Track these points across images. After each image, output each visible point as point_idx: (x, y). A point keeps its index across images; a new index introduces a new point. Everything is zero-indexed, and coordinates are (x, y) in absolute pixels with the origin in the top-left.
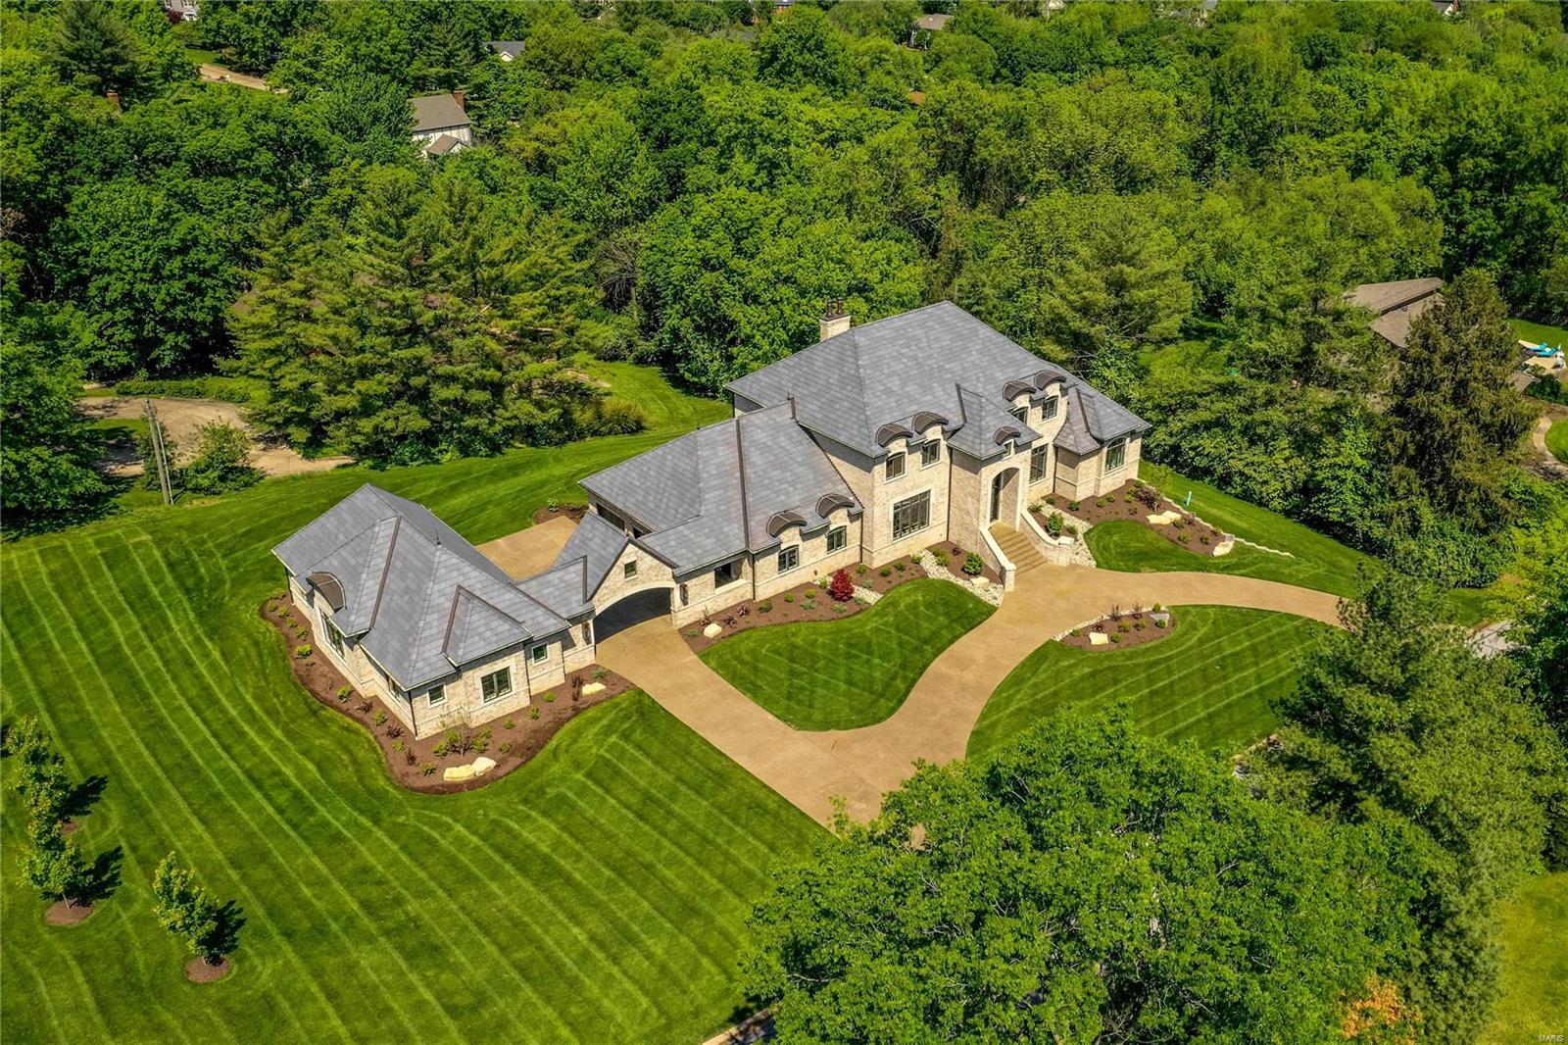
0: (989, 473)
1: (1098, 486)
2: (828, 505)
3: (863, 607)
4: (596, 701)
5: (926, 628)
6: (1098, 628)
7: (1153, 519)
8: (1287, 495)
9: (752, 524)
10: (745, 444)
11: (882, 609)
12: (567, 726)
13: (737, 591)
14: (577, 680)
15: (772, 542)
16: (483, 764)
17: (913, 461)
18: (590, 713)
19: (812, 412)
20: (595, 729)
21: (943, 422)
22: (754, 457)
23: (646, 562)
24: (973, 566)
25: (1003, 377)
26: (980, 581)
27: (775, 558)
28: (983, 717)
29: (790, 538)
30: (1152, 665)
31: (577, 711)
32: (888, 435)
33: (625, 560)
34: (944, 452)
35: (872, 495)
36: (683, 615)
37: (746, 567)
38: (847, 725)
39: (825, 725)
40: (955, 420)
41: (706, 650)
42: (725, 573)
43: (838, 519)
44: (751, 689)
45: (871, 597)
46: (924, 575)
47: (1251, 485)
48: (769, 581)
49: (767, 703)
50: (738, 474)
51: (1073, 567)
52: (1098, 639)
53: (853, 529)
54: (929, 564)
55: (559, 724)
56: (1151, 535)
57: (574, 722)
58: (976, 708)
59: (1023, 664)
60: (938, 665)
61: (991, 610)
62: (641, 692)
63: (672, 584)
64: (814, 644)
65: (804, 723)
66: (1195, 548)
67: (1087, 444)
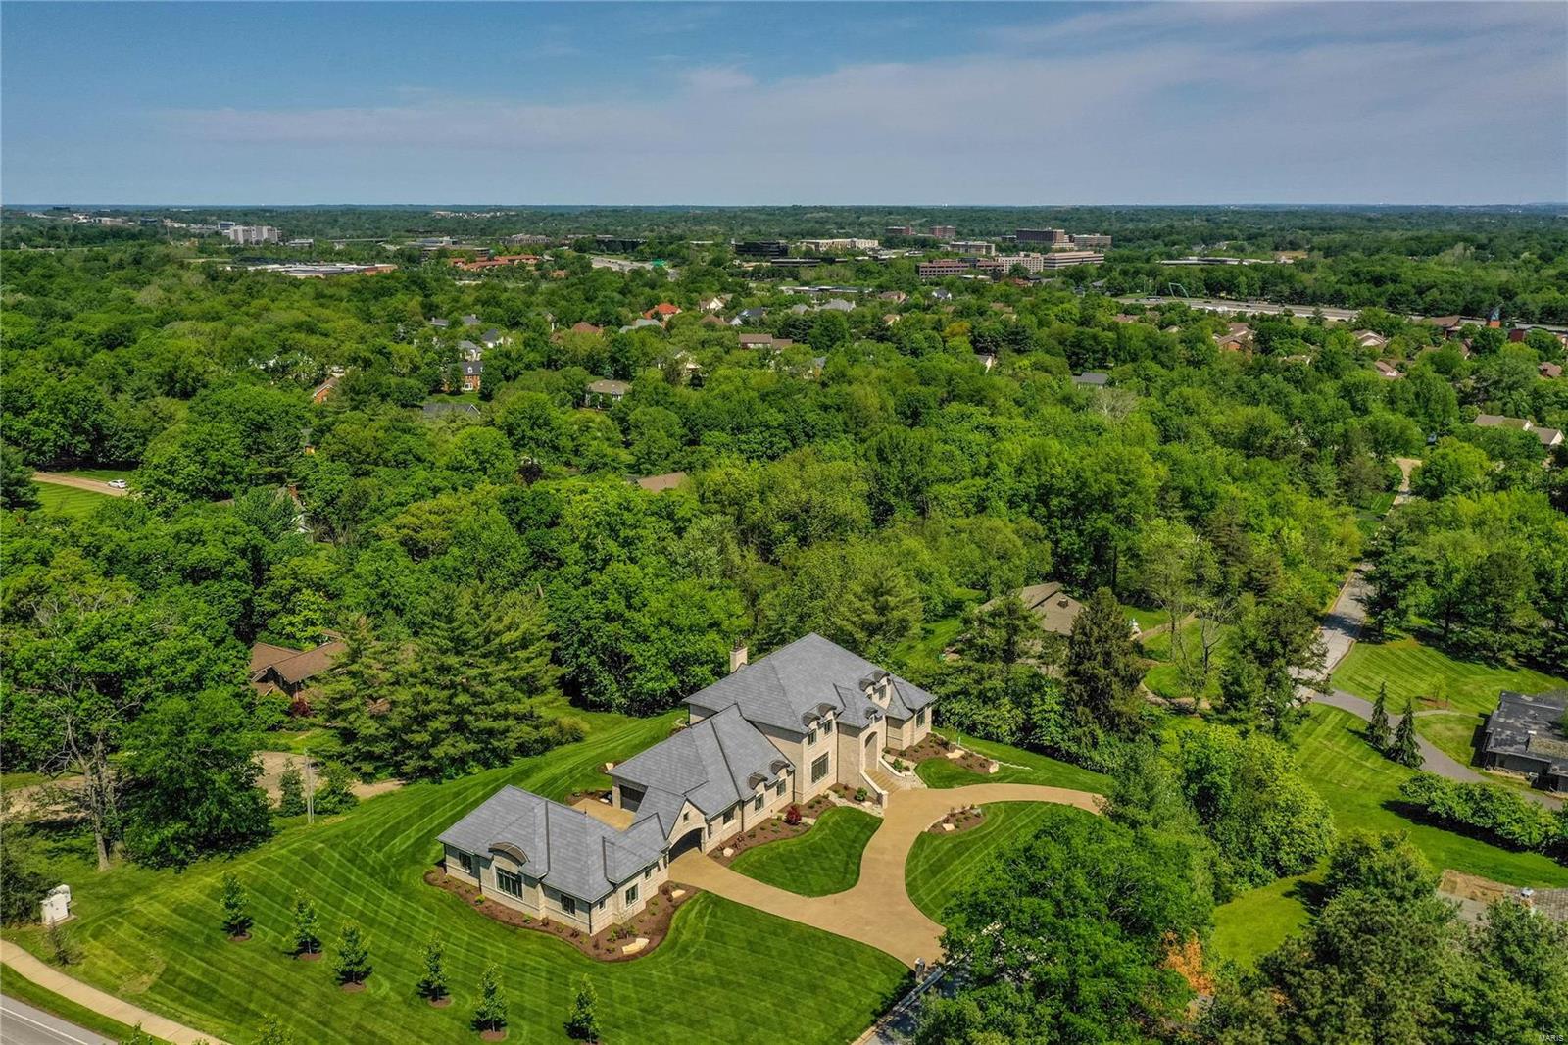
0: (864, 736)
1: (913, 739)
2: (776, 767)
3: (808, 828)
4: (682, 901)
5: (850, 835)
6: (946, 821)
7: (950, 755)
8: (1013, 734)
9: (739, 783)
10: (720, 735)
11: (822, 825)
12: (675, 916)
13: (732, 827)
14: (665, 890)
15: (752, 793)
16: (641, 943)
17: (820, 733)
18: (683, 907)
19: (753, 710)
20: (693, 914)
21: (834, 708)
22: (727, 742)
23: (693, 812)
24: (860, 796)
25: (857, 676)
26: (867, 804)
27: (753, 803)
28: (907, 877)
29: (760, 789)
30: (983, 838)
31: (676, 907)
32: (808, 719)
33: (684, 812)
34: (834, 726)
35: (801, 757)
36: (709, 844)
37: (737, 811)
38: (837, 891)
39: (824, 892)
40: (840, 707)
41: (731, 864)
42: (728, 816)
43: (783, 775)
44: (770, 881)
45: (811, 821)
46: (834, 805)
47: (990, 729)
48: (752, 818)
49: (783, 886)
50: (722, 755)
51: (914, 789)
52: (949, 827)
53: (789, 780)
54: (833, 797)
55: (670, 916)
56: (951, 765)
57: (677, 913)
58: (901, 872)
59: (914, 846)
60: (866, 852)
61: (881, 820)
62: (707, 892)
63: (705, 826)
64: (791, 851)
65: (811, 893)
66: (978, 769)
67: (906, 714)
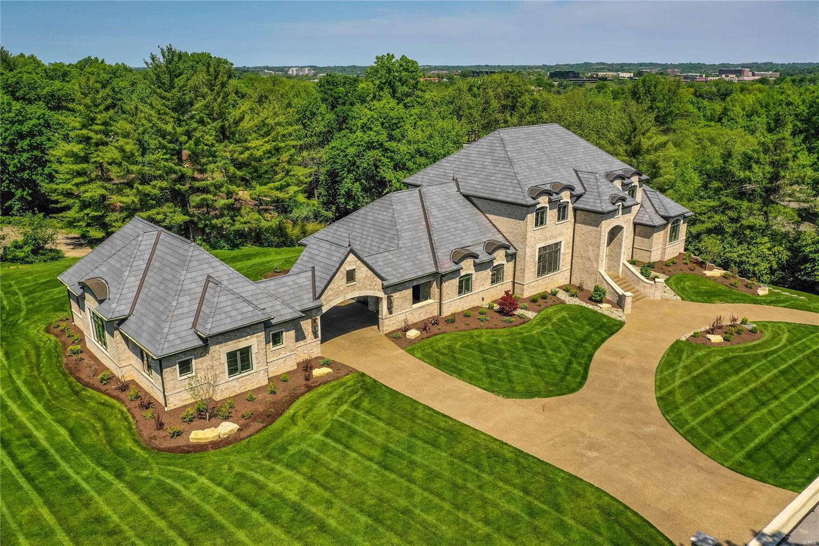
1: (663, 253)
2: (492, 247)
3: (524, 320)
4: (324, 381)
5: (580, 334)
6: (712, 331)
9: (439, 254)
10: (427, 204)
11: (543, 321)
12: (302, 399)
14: (307, 366)
15: (455, 267)
16: (227, 428)
17: (551, 215)
18: (321, 389)
19: (473, 186)
20: (328, 400)
21: (571, 188)
22: (434, 212)
23: (363, 272)
24: (597, 297)
26: (605, 306)
27: (456, 282)
29: (467, 267)
31: (309, 389)
32: (537, 192)
33: (347, 267)
34: (570, 213)
35: (524, 238)
36: (390, 322)
37: (434, 289)
38: (549, 394)
39: (530, 394)
40: (579, 190)
41: (410, 347)
42: (418, 294)
43: (500, 257)
44: (458, 373)
45: (530, 315)
46: (563, 302)
48: (451, 301)
49: (471, 380)
50: (424, 223)
51: (665, 300)
52: (716, 338)
53: (508, 267)
54: (562, 295)
55: (294, 398)
57: (308, 396)
59: (668, 354)
60: (598, 355)
61: (621, 324)
62: (363, 375)
63: (381, 294)
64: (496, 342)
65: (511, 393)
66: (744, 290)
